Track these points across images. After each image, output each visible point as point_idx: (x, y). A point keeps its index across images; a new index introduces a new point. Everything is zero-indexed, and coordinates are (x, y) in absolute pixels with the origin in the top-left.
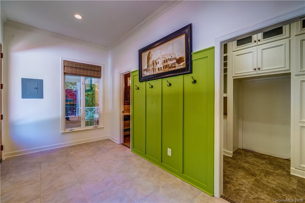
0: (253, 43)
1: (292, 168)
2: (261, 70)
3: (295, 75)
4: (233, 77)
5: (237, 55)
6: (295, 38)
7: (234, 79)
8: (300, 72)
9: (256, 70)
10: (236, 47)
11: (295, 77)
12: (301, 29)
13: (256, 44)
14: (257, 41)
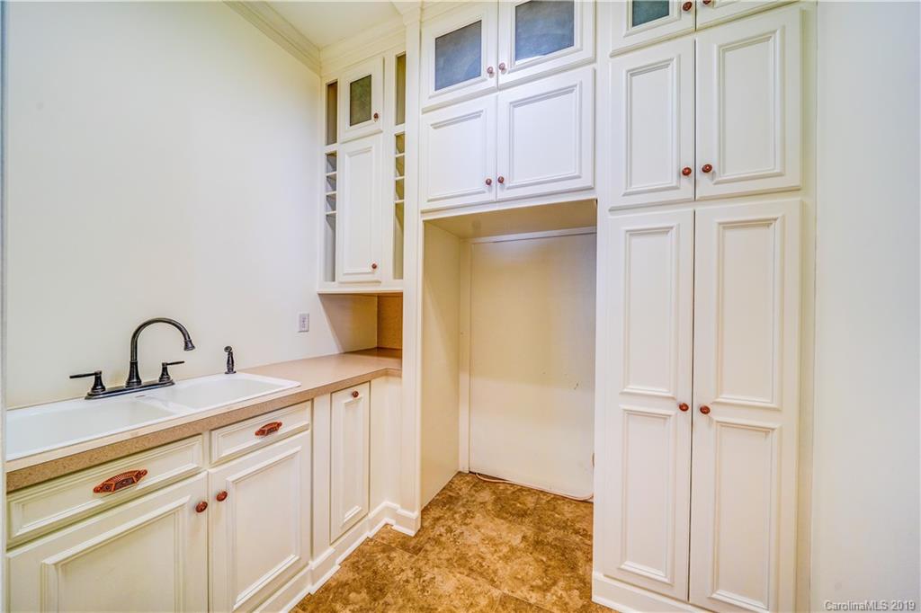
0: (485, 80)
1: (597, 575)
2: (508, 188)
3: (611, 210)
4: (423, 212)
5: (436, 126)
6: (610, 64)
7: (425, 222)
8: (625, 195)
9: (493, 184)
10: (431, 94)
11: (610, 217)
12: (628, 29)
13: (491, 82)
14: (494, 71)
